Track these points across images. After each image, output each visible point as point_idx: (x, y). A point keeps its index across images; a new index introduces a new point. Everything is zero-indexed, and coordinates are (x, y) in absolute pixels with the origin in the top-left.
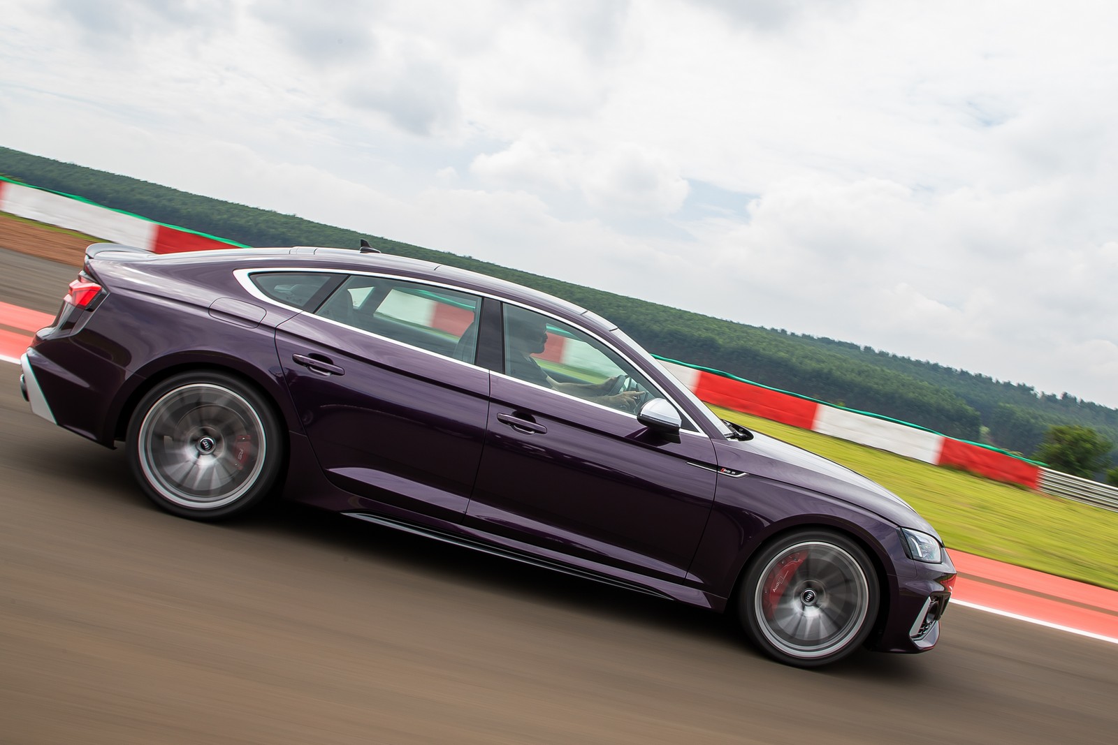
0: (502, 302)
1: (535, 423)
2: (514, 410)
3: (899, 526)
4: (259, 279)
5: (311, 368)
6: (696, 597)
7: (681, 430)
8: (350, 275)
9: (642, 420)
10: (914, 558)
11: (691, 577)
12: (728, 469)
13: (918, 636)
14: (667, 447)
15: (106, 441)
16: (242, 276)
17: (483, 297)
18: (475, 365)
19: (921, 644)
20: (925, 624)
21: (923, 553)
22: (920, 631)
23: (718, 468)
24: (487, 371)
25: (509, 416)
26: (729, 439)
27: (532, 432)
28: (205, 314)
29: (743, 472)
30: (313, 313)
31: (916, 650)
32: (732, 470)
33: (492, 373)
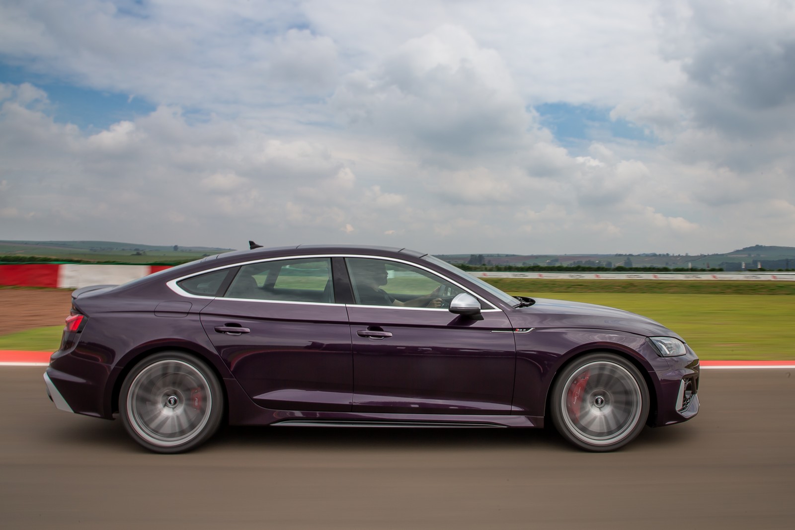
0: (344, 258)
1: (383, 331)
2: (368, 326)
3: (648, 337)
4: (183, 284)
5: (228, 333)
6: (522, 421)
7: (482, 311)
8: (241, 266)
9: (454, 311)
10: (664, 356)
11: (514, 408)
12: (520, 329)
13: (683, 409)
14: (478, 324)
15: (107, 416)
16: (172, 285)
17: (331, 258)
18: (336, 303)
19: (685, 414)
20: (685, 399)
21: (669, 351)
22: (683, 405)
23: (513, 329)
24: (344, 305)
25: (366, 331)
26: (518, 308)
27: (383, 338)
28: (152, 316)
29: (530, 328)
30: (223, 297)
31: (683, 419)
32: (523, 329)
33: (348, 305)
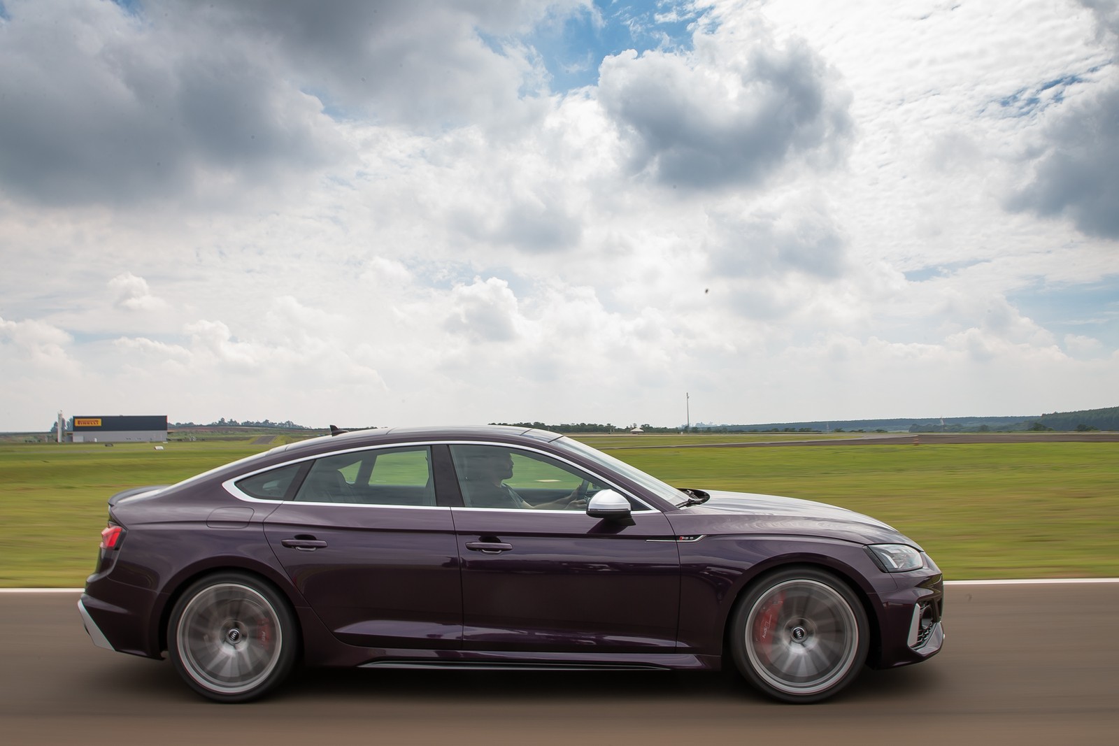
0: (448, 445)
1: (500, 542)
2: (479, 537)
3: (865, 545)
4: (243, 484)
5: (299, 548)
6: (689, 661)
7: (632, 513)
8: (315, 459)
9: (593, 514)
10: (890, 571)
11: (681, 644)
12: (685, 536)
13: (919, 644)
14: (628, 531)
15: (155, 655)
16: (229, 486)
17: (431, 445)
18: (437, 506)
19: (922, 651)
20: (921, 630)
21: (897, 565)
22: (919, 639)
23: (676, 537)
24: (448, 508)
25: (478, 543)
26: (685, 508)
27: (500, 551)
28: (204, 527)
29: (700, 535)
30: (293, 500)
31: (921, 658)
32: (689, 536)
33: (453, 509)
